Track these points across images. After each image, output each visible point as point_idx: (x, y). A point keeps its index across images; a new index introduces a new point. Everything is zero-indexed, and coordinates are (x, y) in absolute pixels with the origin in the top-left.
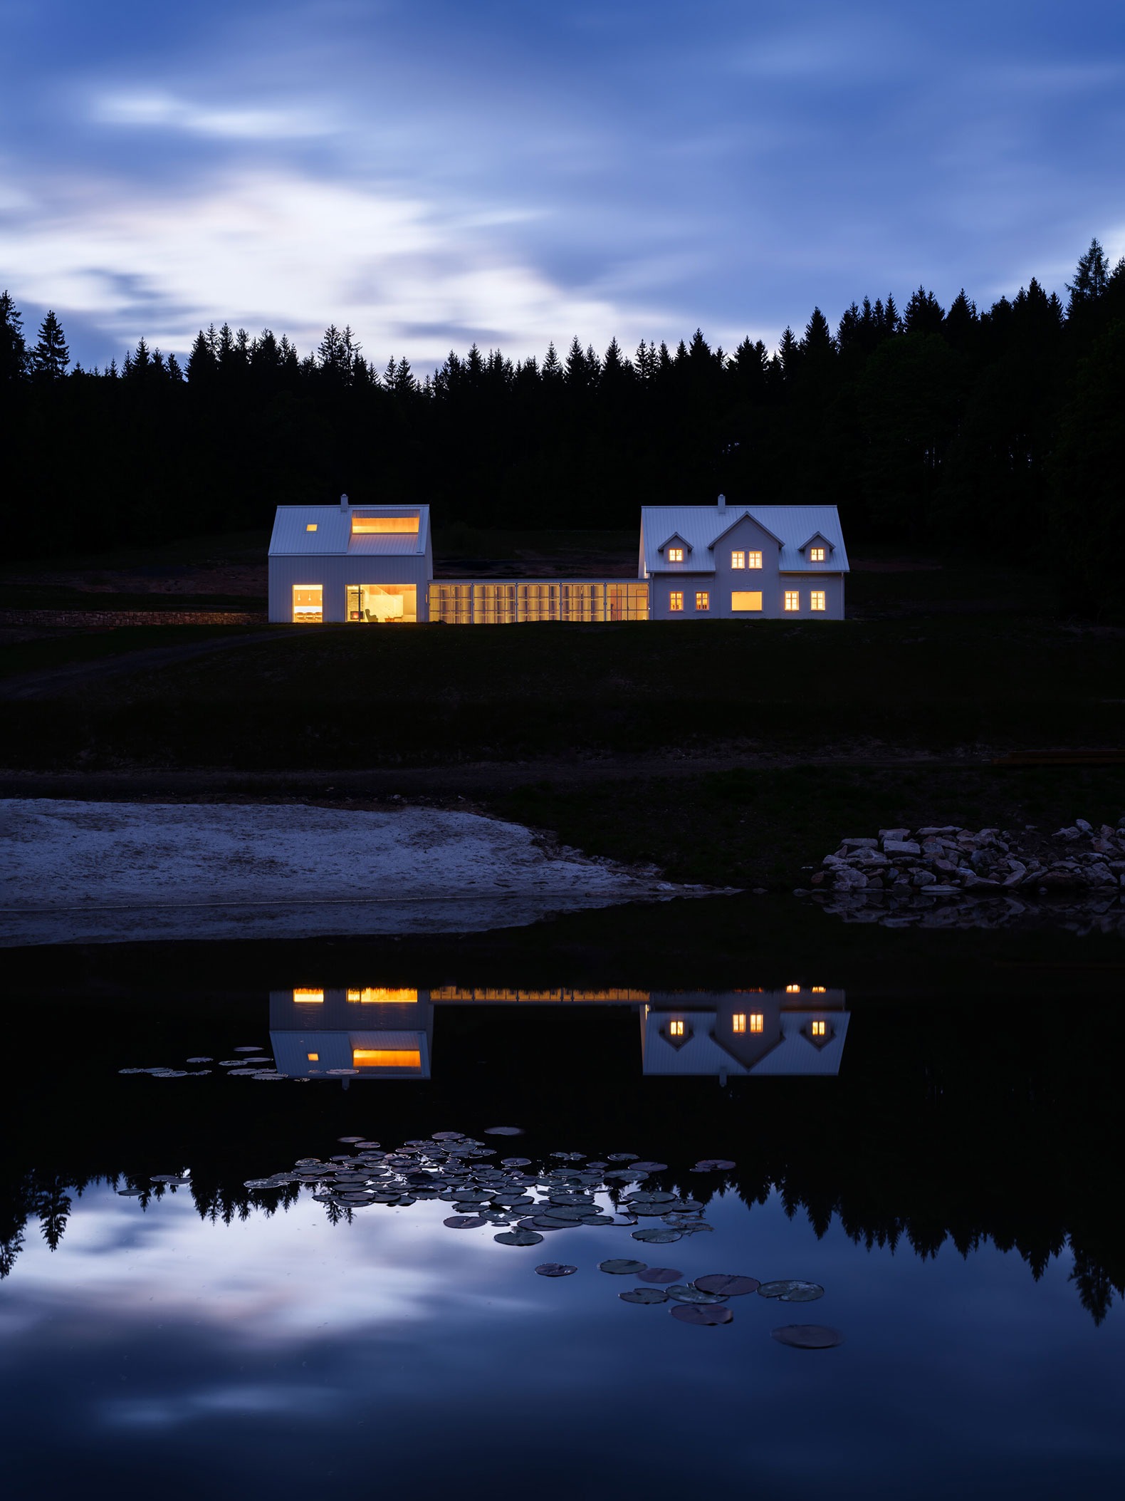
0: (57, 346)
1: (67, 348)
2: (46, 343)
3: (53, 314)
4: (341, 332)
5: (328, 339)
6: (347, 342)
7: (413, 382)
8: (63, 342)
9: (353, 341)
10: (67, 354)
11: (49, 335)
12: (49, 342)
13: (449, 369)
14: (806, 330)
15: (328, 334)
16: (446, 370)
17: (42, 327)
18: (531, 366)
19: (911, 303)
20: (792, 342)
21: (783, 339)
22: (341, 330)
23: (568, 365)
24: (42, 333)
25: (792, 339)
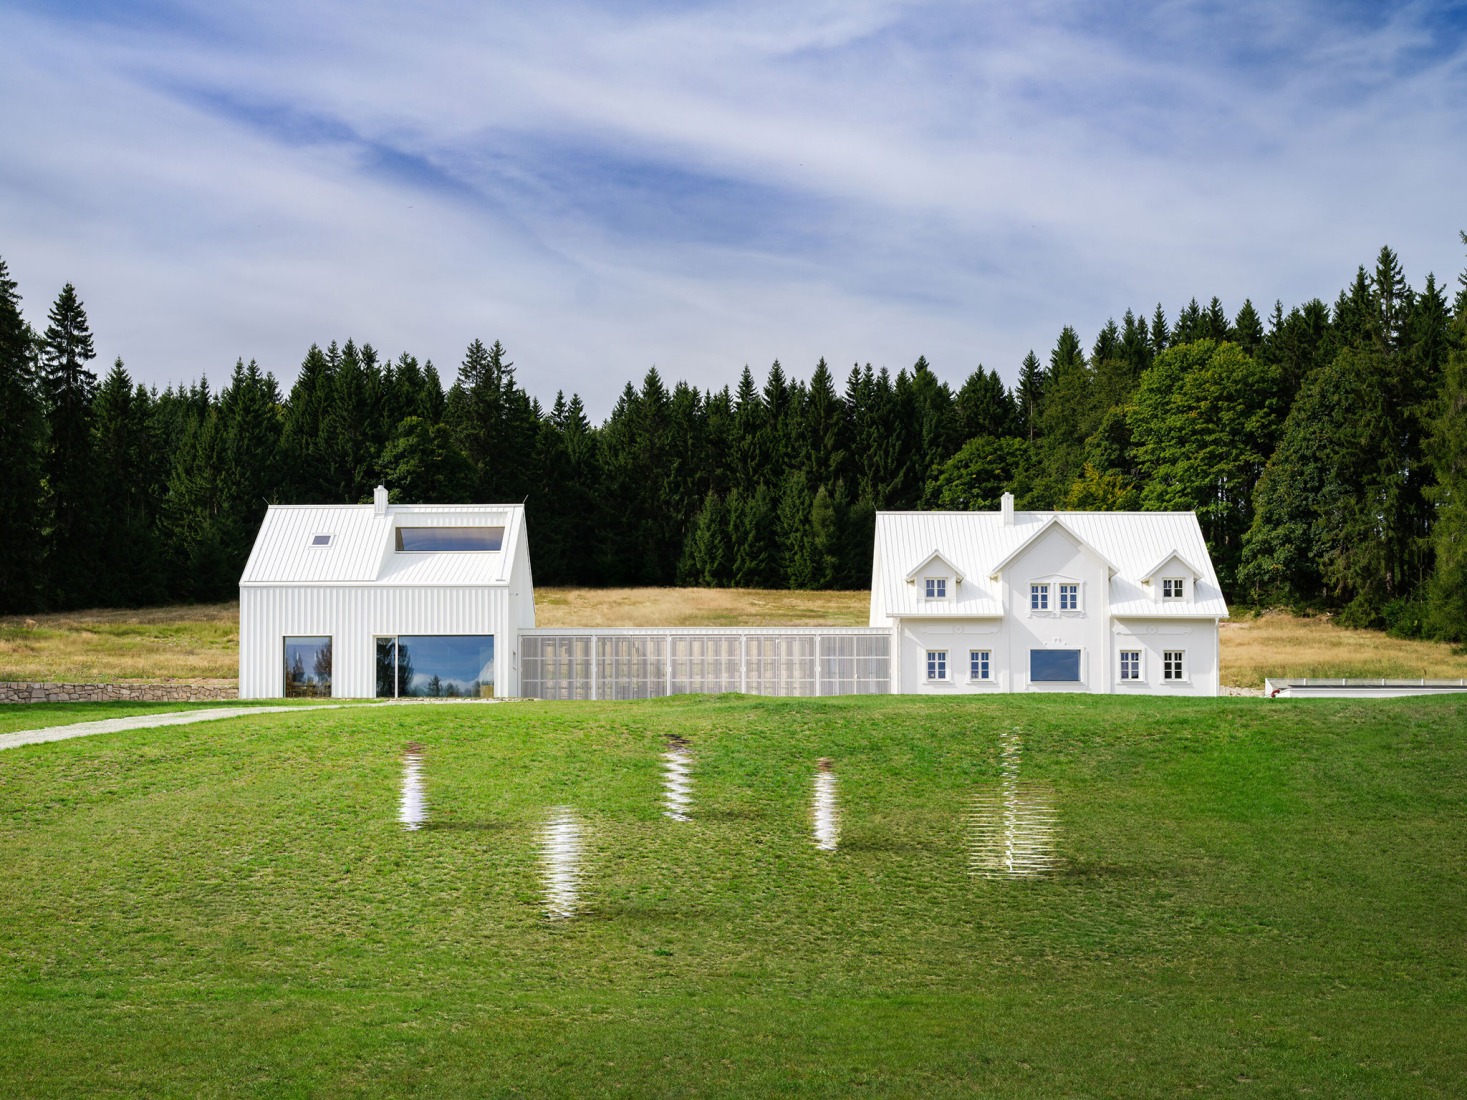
0: (76, 333)
1: (90, 336)
2: (59, 328)
3: (72, 289)
4: (489, 350)
5: (471, 357)
6: (497, 362)
7: (586, 424)
8: (86, 329)
9: (504, 361)
10: (90, 345)
11: (65, 317)
12: (65, 327)
13: (626, 405)
14: (1051, 356)
15: (471, 351)
16: (622, 408)
17: (55, 306)
18: (724, 398)
19: (1181, 324)
20: (1036, 371)
21: (1024, 367)
22: (488, 346)
23: (766, 398)
24: (55, 314)
25: (1036, 367)
